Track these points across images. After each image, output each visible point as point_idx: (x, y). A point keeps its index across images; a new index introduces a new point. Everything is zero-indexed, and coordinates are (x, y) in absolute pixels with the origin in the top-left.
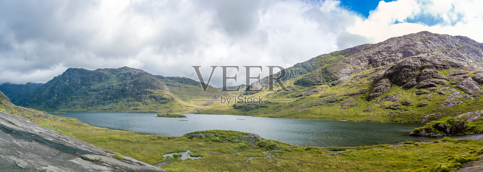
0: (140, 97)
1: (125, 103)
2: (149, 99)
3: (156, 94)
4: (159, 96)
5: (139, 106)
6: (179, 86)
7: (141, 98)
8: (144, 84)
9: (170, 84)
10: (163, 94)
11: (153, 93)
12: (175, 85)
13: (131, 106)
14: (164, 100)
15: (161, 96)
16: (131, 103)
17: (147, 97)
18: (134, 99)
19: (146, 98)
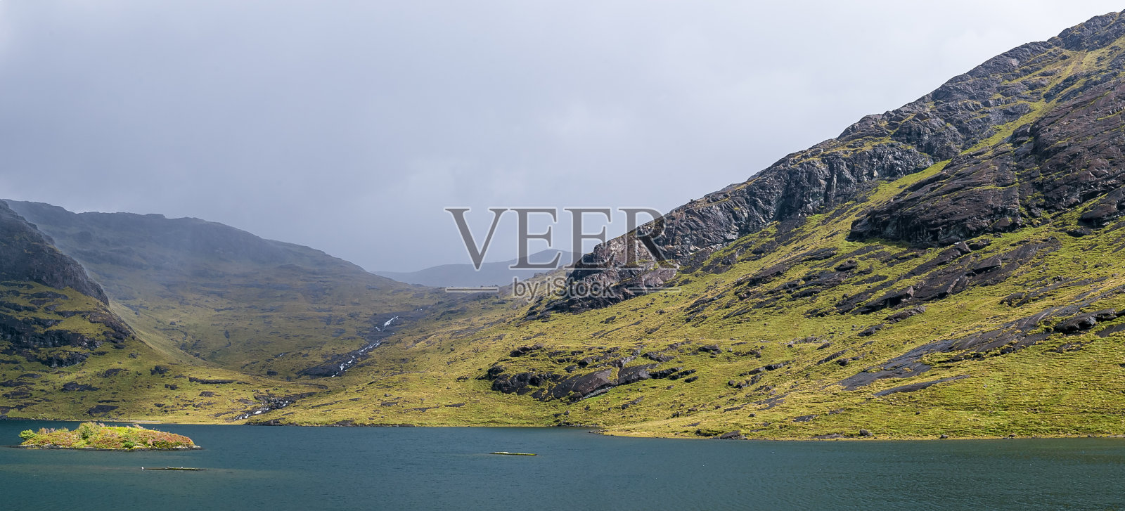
3: (13, 313)
4: (37, 321)
10: (62, 314)
14: (67, 347)
15: (44, 324)
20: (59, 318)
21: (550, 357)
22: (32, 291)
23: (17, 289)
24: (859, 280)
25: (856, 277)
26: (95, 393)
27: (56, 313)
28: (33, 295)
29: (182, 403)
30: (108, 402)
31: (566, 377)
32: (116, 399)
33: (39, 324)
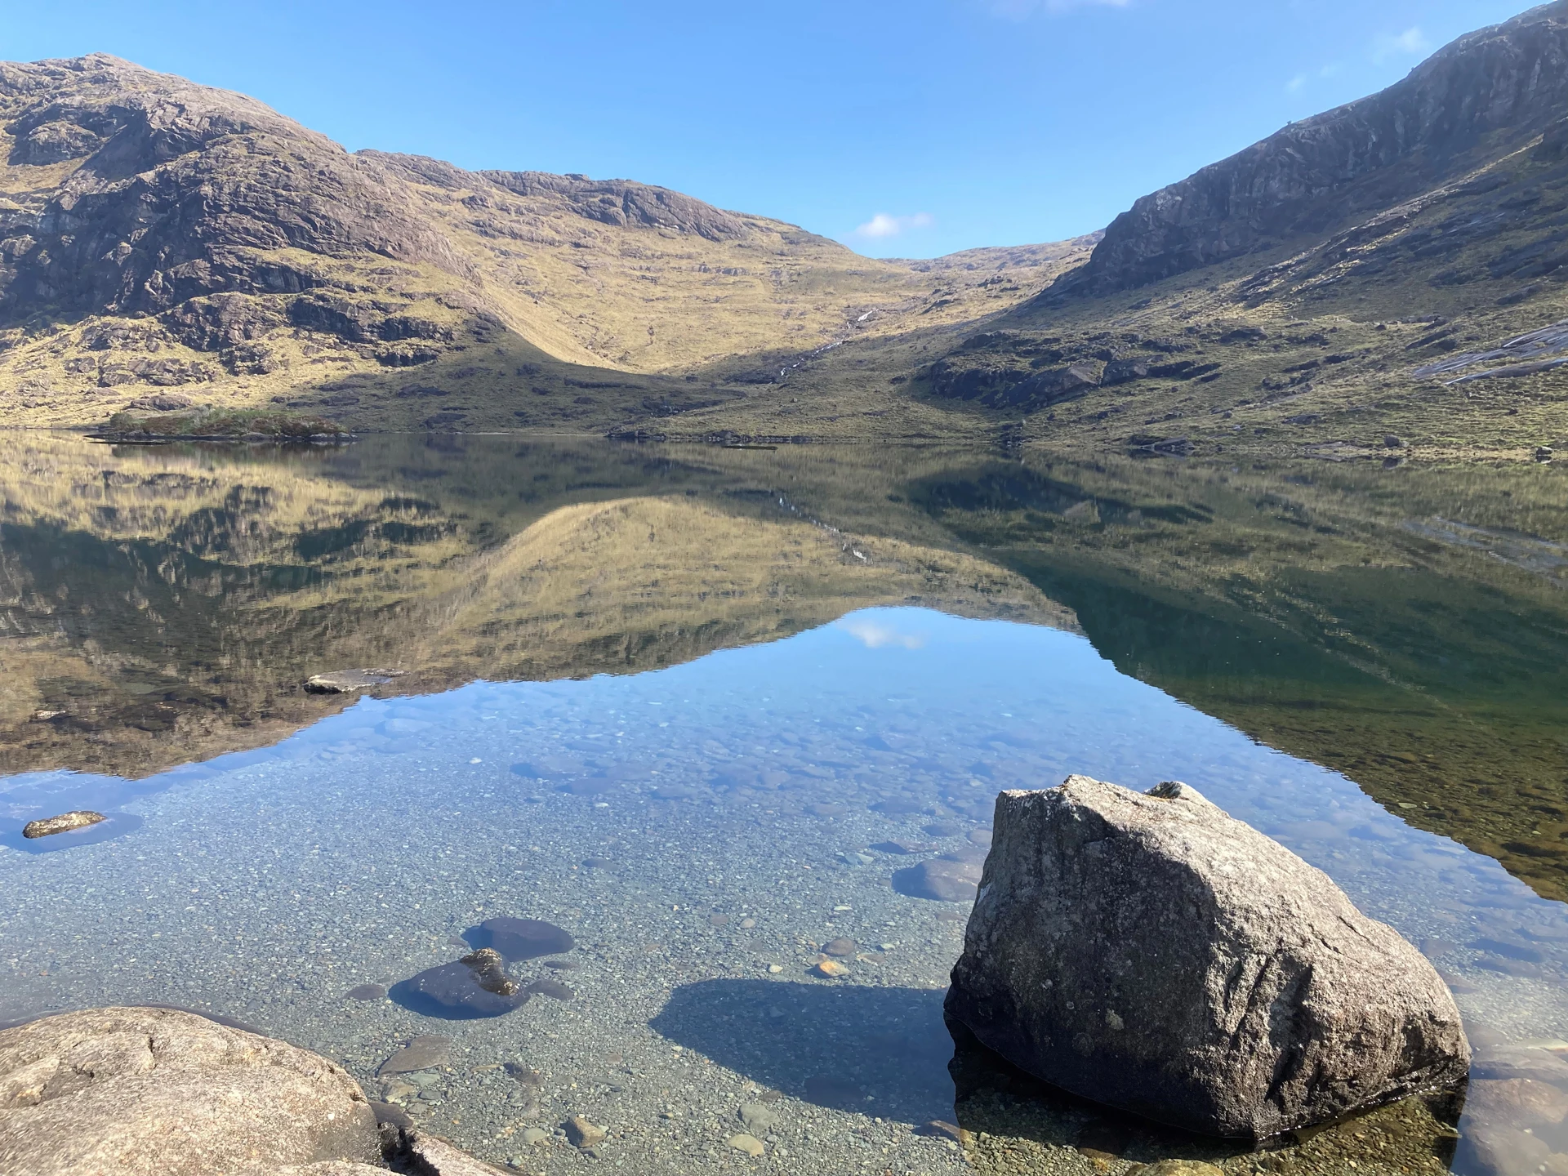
0: (208, 309)
1: (71, 353)
2: (291, 331)
3: (344, 295)
4: (376, 305)
5: (199, 380)
6: (577, 245)
7: (217, 323)
8: (244, 210)
9: (503, 221)
10: (410, 296)
11: (320, 284)
12: (547, 232)
13: (124, 379)
14: (415, 340)
15: (385, 309)
16: (128, 355)
17: (268, 314)
18: (157, 327)
19: (264, 320)
20: (407, 301)
21: (1014, 347)
22: (371, 266)
23: (352, 262)
24: (1540, 221)
25: (1537, 216)
26: (443, 398)
27: (402, 295)
28: (373, 271)
29: (549, 412)
30: (455, 409)
31: (1030, 374)
32: (466, 406)
33: (379, 309)
